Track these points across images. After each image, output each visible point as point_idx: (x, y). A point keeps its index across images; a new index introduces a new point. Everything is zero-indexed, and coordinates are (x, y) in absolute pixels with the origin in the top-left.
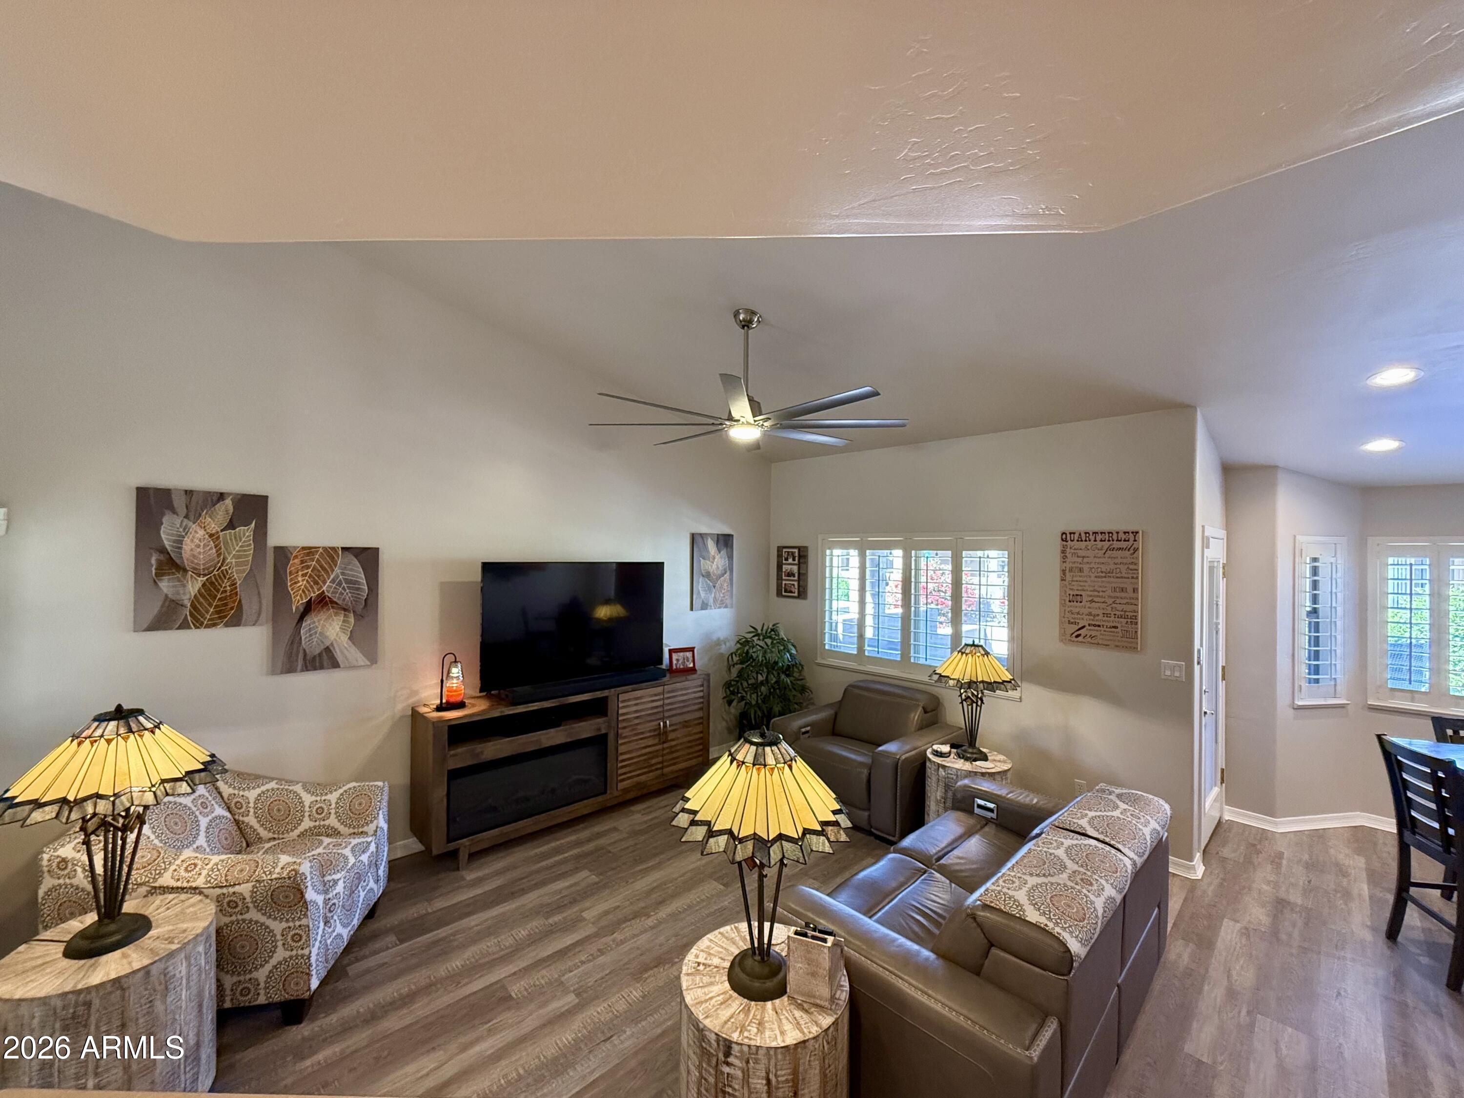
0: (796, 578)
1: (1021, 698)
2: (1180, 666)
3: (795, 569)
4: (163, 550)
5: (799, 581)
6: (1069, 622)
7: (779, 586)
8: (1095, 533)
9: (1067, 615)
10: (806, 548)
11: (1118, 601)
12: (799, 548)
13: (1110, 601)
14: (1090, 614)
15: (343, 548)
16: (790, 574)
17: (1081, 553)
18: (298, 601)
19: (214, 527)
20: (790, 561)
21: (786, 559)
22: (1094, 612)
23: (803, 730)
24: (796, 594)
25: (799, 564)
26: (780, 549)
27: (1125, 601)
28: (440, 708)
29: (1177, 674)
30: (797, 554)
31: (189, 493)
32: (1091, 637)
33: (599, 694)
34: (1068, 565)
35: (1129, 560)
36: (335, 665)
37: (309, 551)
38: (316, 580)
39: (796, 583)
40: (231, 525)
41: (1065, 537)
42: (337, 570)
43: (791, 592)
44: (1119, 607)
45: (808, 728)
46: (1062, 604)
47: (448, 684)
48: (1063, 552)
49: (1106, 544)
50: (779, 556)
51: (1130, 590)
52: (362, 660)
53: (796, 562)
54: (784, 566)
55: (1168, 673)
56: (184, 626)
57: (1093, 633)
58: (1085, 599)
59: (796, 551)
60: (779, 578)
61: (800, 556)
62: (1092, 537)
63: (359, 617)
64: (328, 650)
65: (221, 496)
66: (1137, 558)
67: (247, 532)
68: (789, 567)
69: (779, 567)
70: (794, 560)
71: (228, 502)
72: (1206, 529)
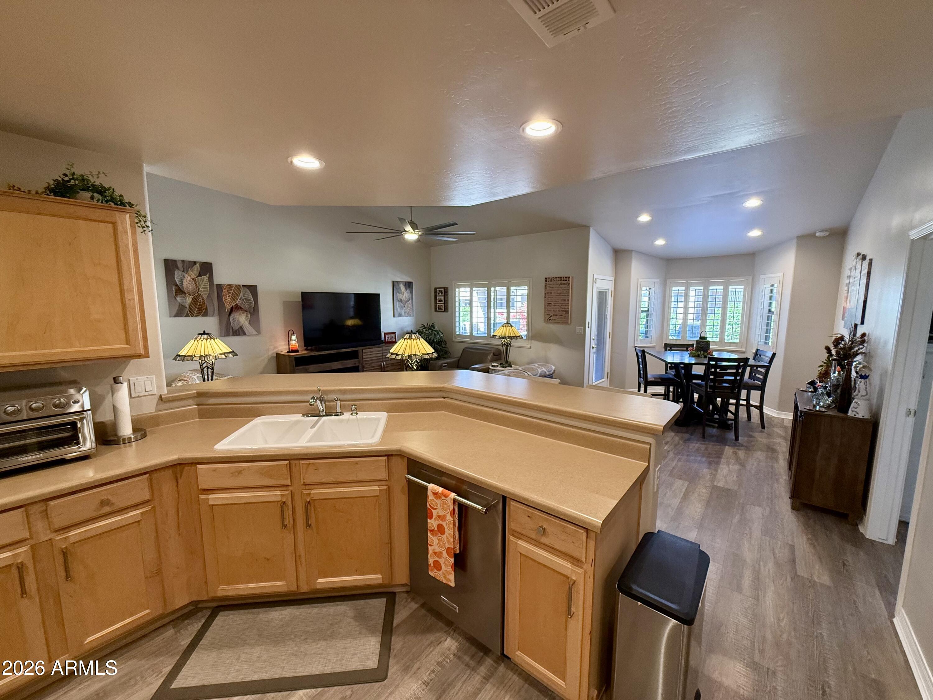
0: (443, 302)
1: (531, 347)
2: (581, 329)
3: (443, 298)
4: (177, 285)
5: (444, 304)
6: (547, 315)
7: (436, 306)
8: (556, 278)
9: (547, 312)
10: (447, 288)
11: (563, 305)
12: (444, 288)
13: (560, 305)
14: (554, 311)
15: (243, 286)
16: (440, 301)
17: (551, 286)
18: (228, 307)
19: (194, 276)
20: (440, 294)
21: (439, 294)
22: (555, 310)
23: (444, 365)
24: (443, 310)
25: (444, 296)
26: (436, 289)
27: (564, 305)
28: (288, 352)
29: (581, 331)
30: (443, 291)
31: (183, 261)
32: (554, 320)
33: (354, 349)
34: (547, 291)
35: (566, 289)
36: (245, 334)
37: (230, 286)
38: (234, 298)
39: (443, 305)
40: (200, 275)
41: (546, 280)
42: (241, 295)
43: (441, 309)
44: (563, 307)
45: (446, 364)
46: (545, 307)
47: (291, 343)
48: (546, 286)
49: (560, 282)
50: (435, 292)
51: (567, 300)
52: (255, 333)
53: (443, 295)
54: (438, 297)
55: (578, 331)
56: (187, 316)
57: (554, 318)
58: (553, 304)
59: (443, 289)
60: (436, 303)
61: (445, 292)
62: (555, 280)
63: (252, 315)
64: (241, 327)
65: (195, 263)
66: (569, 287)
67: (206, 278)
68: (440, 297)
69: (436, 297)
70: (442, 294)
71: (198, 265)
72: (595, 276)
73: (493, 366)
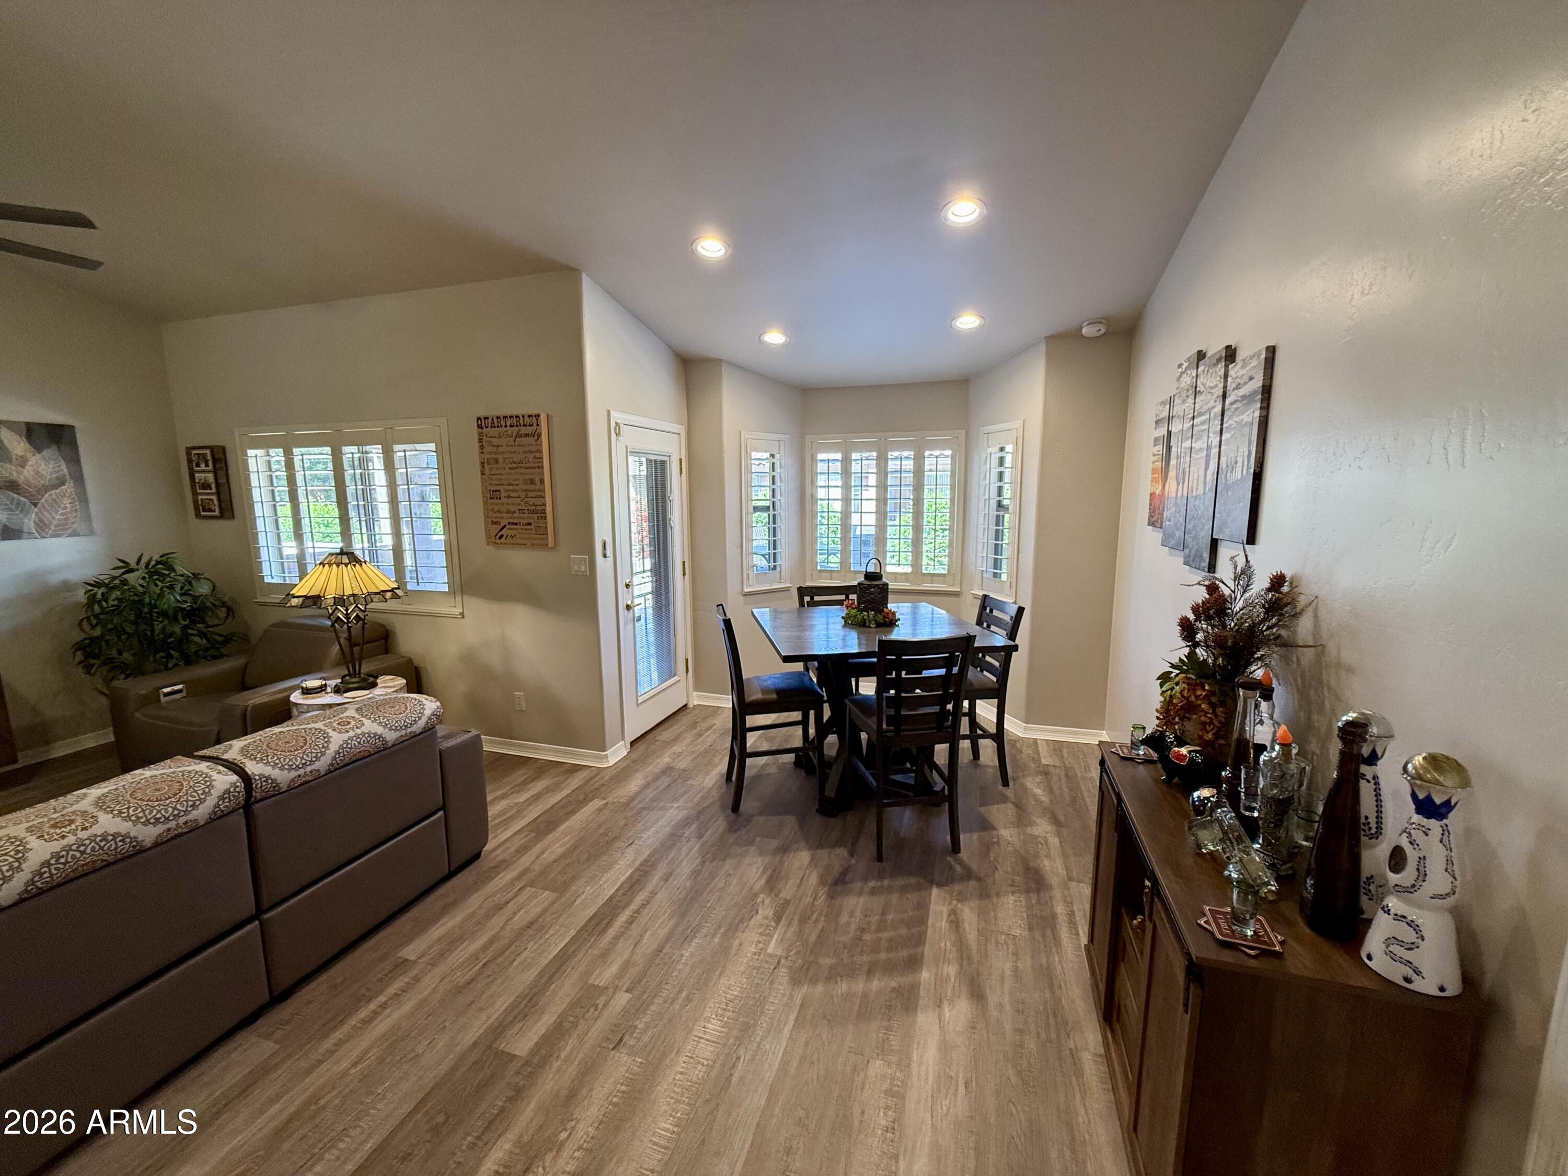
0: (214, 490)
1: (462, 614)
2: (584, 560)
3: (210, 477)
5: (218, 494)
6: (493, 523)
7: (195, 502)
8: (505, 417)
9: (491, 514)
10: (224, 449)
11: (530, 495)
12: (211, 448)
13: (523, 495)
14: (508, 512)
16: (206, 486)
17: (494, 441)
20: (203, 466)
21: (198, 465)
22: (512, 509)
23: (166, 690)
24: (217, 513)
25: (215, 472)
26: (189, 450)
27: (534, 494)
29: (583, 568)
30: (209, 457)
32: (512, 537)
34: (486, 456)
35: (534, 448)
39: (214, 498)
41: (482, 422)
43: (210, 510)
44: (531, 501)
45: (180, 687)
46: (485, 503)
48: (480, 441)
49: (515, 429)
50: (190, 461)
51: (538, 482)
53: (211, 467)
54: (197, 475)
55: (576, 568)
57: (510, 533)
58: (503, 494)
59: (208, 452)
60: (195, 494)
61: (215, 460)
62: (503, 423)
66: (541, 445)
68: (203, 475)
69: (192, 477)
70: (207, 465)
72: (613, 414)
73: (307, 692)
